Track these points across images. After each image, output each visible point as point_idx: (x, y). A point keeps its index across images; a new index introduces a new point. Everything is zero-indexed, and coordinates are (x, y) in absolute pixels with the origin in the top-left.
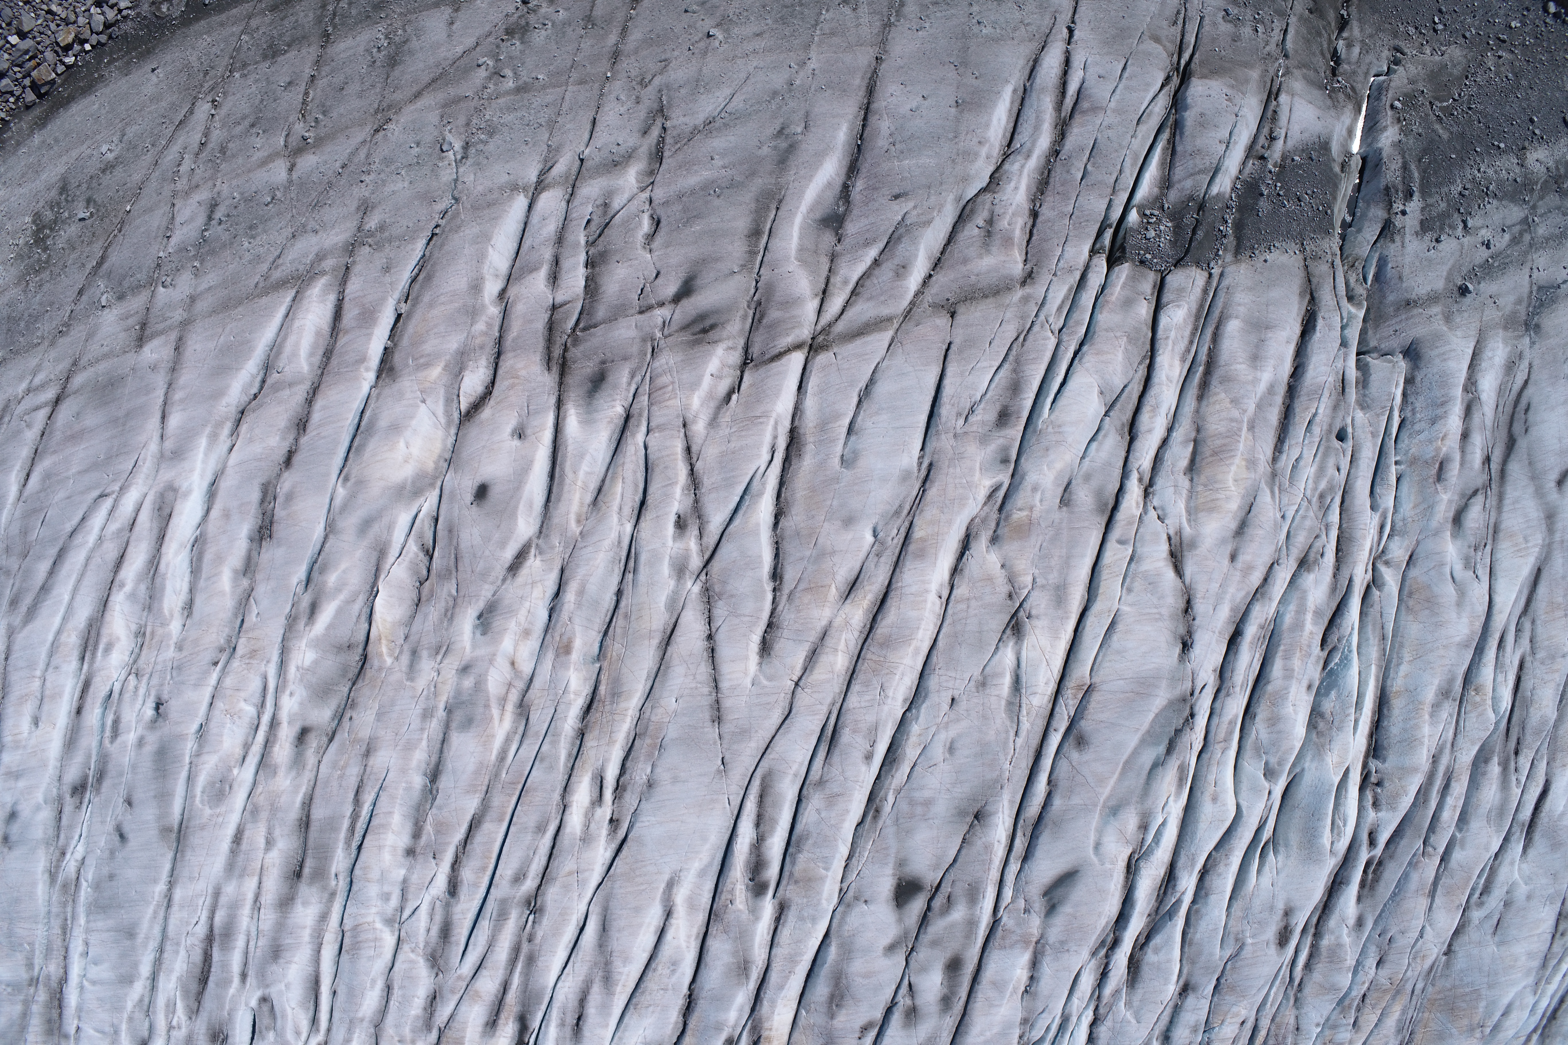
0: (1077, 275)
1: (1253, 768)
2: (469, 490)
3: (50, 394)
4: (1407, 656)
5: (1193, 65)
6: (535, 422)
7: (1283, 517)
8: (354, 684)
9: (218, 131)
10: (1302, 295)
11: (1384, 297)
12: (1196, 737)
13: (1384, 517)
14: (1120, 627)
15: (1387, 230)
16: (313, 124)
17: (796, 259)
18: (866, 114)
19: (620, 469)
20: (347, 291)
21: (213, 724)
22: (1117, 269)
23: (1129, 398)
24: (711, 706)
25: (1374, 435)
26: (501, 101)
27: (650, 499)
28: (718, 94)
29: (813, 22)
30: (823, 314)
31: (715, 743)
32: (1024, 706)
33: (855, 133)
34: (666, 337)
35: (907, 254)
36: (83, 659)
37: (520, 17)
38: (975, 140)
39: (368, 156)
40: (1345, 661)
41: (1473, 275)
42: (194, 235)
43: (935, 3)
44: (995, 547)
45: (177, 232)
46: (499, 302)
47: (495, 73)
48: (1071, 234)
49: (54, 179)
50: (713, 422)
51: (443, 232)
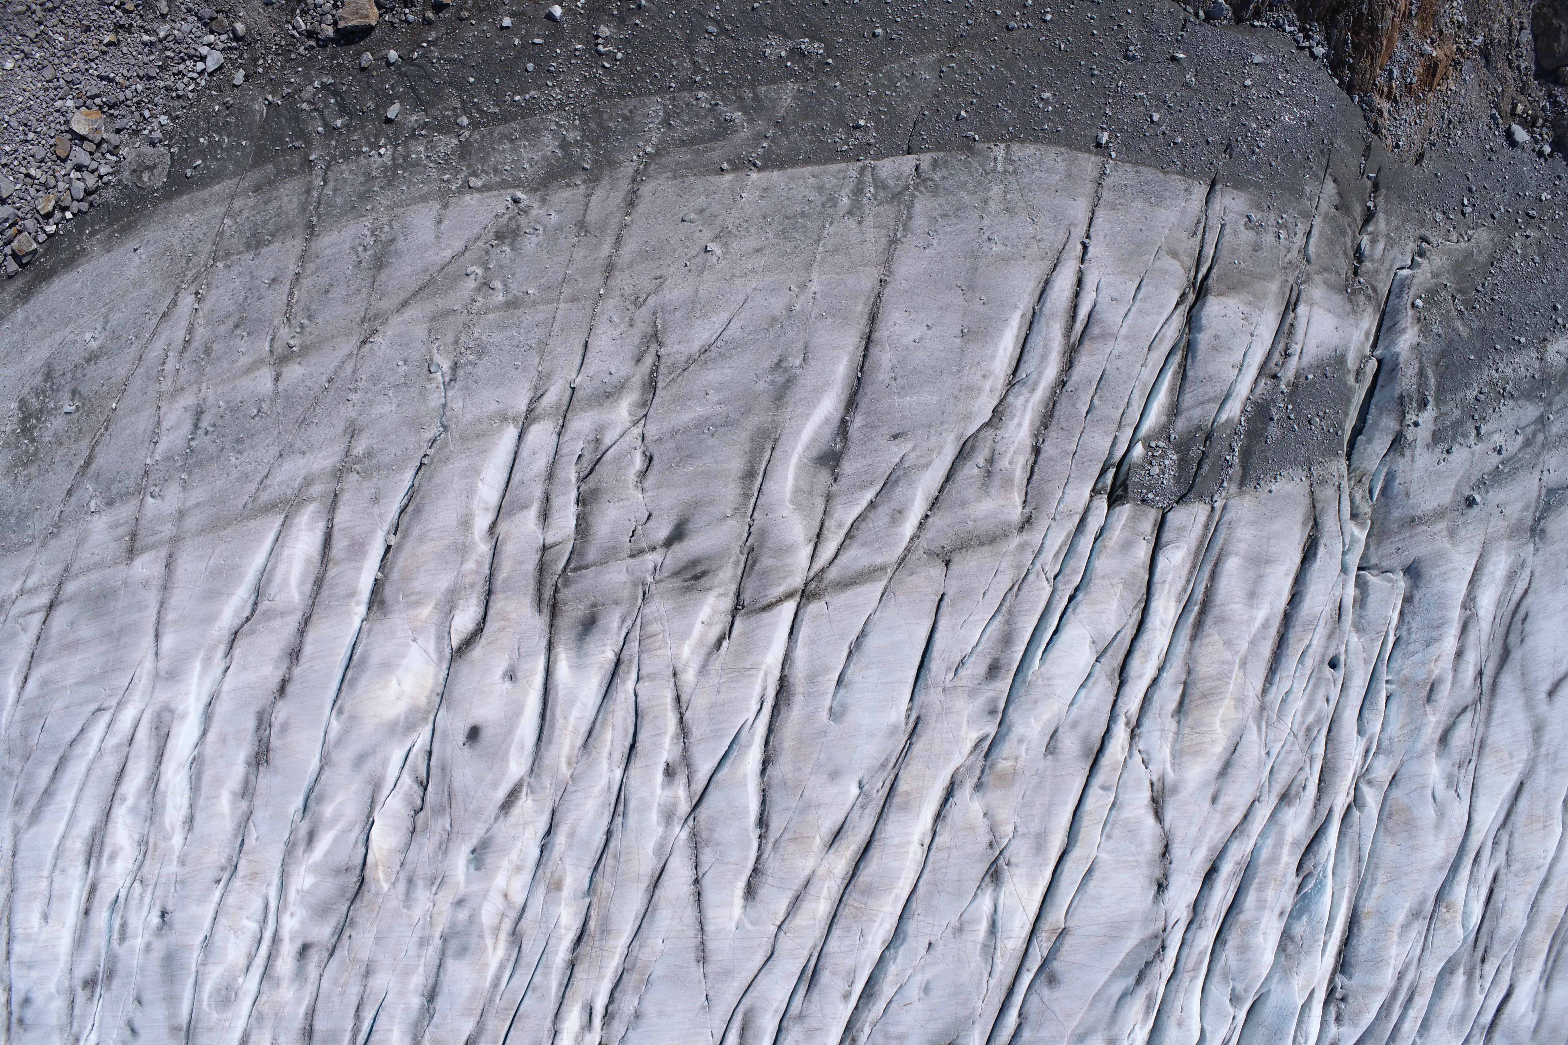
0: (1076, 521)
1: (1220, 993)
2: (462, 731)
3: (43, 599)
4: (1381, 877)
5: (1210, 281)
6: (525, 666)
7: (1268, 753)
8: (352, 902)
9: (201, 329)
10: (1304, 523)
11: (1390, 511)
12: (1166, 967)
13: (1370, 741)
14: (1097, 874)
15: (1398, 443)
16: (298, 330)
17: (791, 502)
18: (867, 344)
19: (610, 716)
20: (336, 521)
21: (217, 938)
22: (1118, 509)
23: (1122, 644)
24: (697, 948)
25: (1366, 661)
26: (491, 317)
27: (639, 746)
28: (714, 319)
29: (816, 237)
30: (816, 560)
31: (700, 982)
32: (999, 948)
33: (855, 365)
34: (657, 582)
35: (904, 498)
36: (88, 863)
37: (510, 219)
38: (980, 374)
39: (354, 371)
40: (1320, 885)
41: (1482, 484)
42: (181, 443)
43: (945, 216)
44: (979, 794)
45: (164, 438)
46: (489, 538)
47: (485, 284)
48: (1073, 475)
49: (39, 364)
50: (704, 669)
51: (432, 462)
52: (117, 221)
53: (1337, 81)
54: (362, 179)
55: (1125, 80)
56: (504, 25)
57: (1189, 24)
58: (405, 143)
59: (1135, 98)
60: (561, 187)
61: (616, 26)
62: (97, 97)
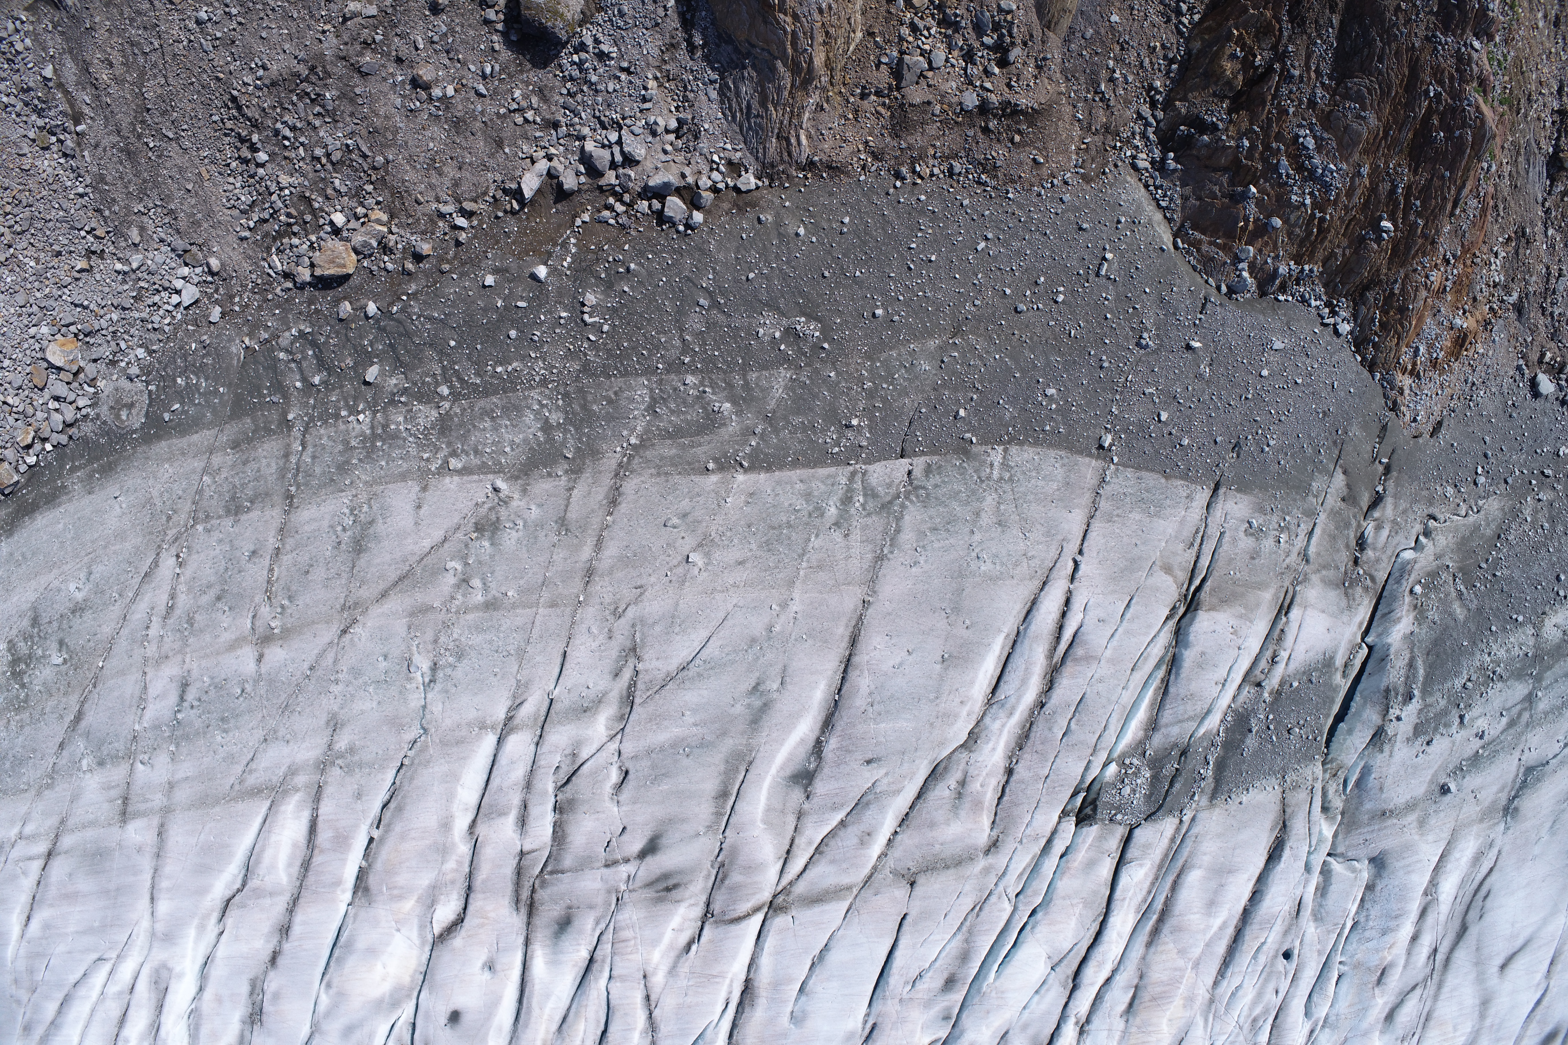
0: (1043, 842)
2: (444, 1013)
3: (41, 847)
5: (1204, 595)
6: (502, 961)
9: (184, 596)
10: (1272, 829)
11: (1361, 803)
13: (1317, 1021)
15: (1378, 737)
17: (763, 821)
18: (846, 666)
19: (584, 1009)
20: (320, 812)
22: (1085, 830)
23: (1077, 955)
25: (1320, 953)
26: (470, 617)
27: (610, 1037)
28: (693, 636)
29: (800, 551)
30: (785, 875)
33: (833, 689)
34: (630, 892)
35: (874, 821)
37: (490, 509)
38: (957, 700)
39: (336, 661)
41: (1459, 771)
42: (167, 714)
43: (934, 529)
45: (151, 706)
46: (468, 838)
47: (464, 581)
48: (1043, 800)
49: (25, 606)
50: (673, 971)
51: (412, 764)
52: (97, 459)
53: (1359, 358)
54: (341, 447)
55: (1136, 373)
56: (486, 284)
57: (1209, 305)
58: (384, 409)
59: (1144, 394)
60: (542, 477)
61: (603, 292)
62: (72, 324)
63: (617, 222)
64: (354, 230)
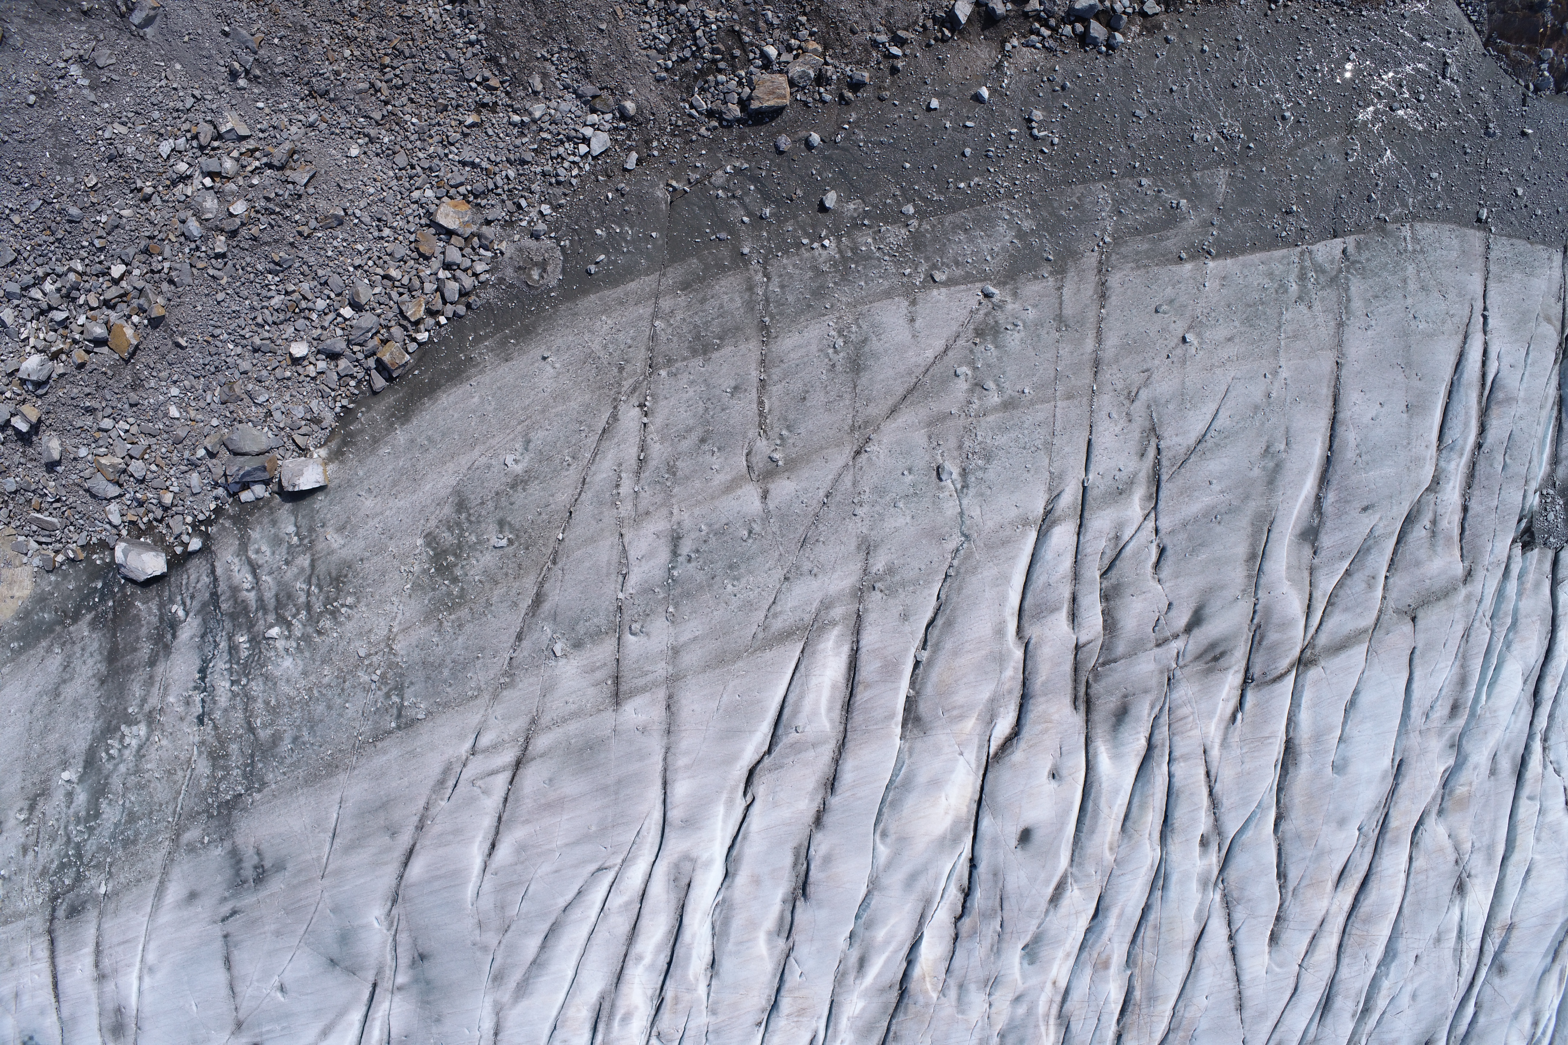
0: (1503, 566)
2: (1011, 835)
3: (507, 757)
6: (1066, 764)
8: (894, 1016)
9: (657, 446)
14: (1534, 874)
16: (778, 442)
17: (1286, 578)
18: (1333, 424)
19: (1151, 799)
20: (862, 642)
22: (1529, 554)
24: (1236, 999)
26: (990, 418)
27: (1176, 823)
28: (1204, 410)
29: (1277, 324)
30: (1309, 627)
31: (1238, 1028)
32: (1464, 951)
33: (1326, 445)
34: (1181, 668)
35: (1375, 565)
37: (986, 315)
38: (1422, 445)
39: (855, 484)
42: (658, 574)
43: (1376, 297)
44: (1441, 819)
45: (635, 569)
46: (1019, 643)
47: (976, 384)
48: (1498, 529)
49: (443, 493)
50: (1225, 743)
51: (958, 573)
52: (508, 325)
54: (810, 274)
55: (1491, 157)
56: (932, 106)
58: (849, 233)
59: (1501, 174)
60: (1029, 280)
61: (1044, 109)
62: (462, 184)
63: (1044, 46)
64: (788, 63)
